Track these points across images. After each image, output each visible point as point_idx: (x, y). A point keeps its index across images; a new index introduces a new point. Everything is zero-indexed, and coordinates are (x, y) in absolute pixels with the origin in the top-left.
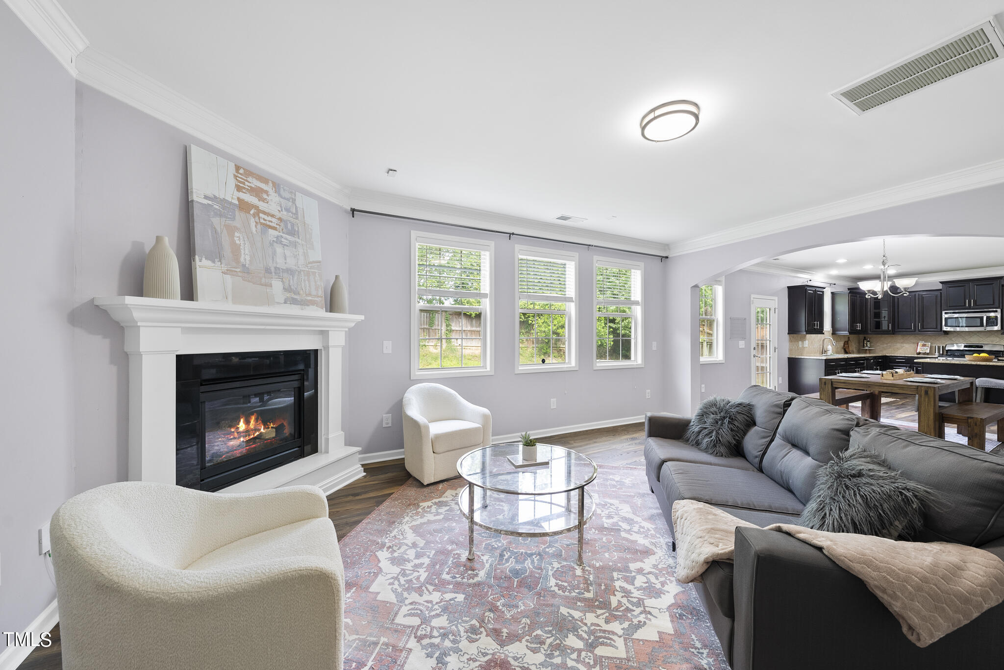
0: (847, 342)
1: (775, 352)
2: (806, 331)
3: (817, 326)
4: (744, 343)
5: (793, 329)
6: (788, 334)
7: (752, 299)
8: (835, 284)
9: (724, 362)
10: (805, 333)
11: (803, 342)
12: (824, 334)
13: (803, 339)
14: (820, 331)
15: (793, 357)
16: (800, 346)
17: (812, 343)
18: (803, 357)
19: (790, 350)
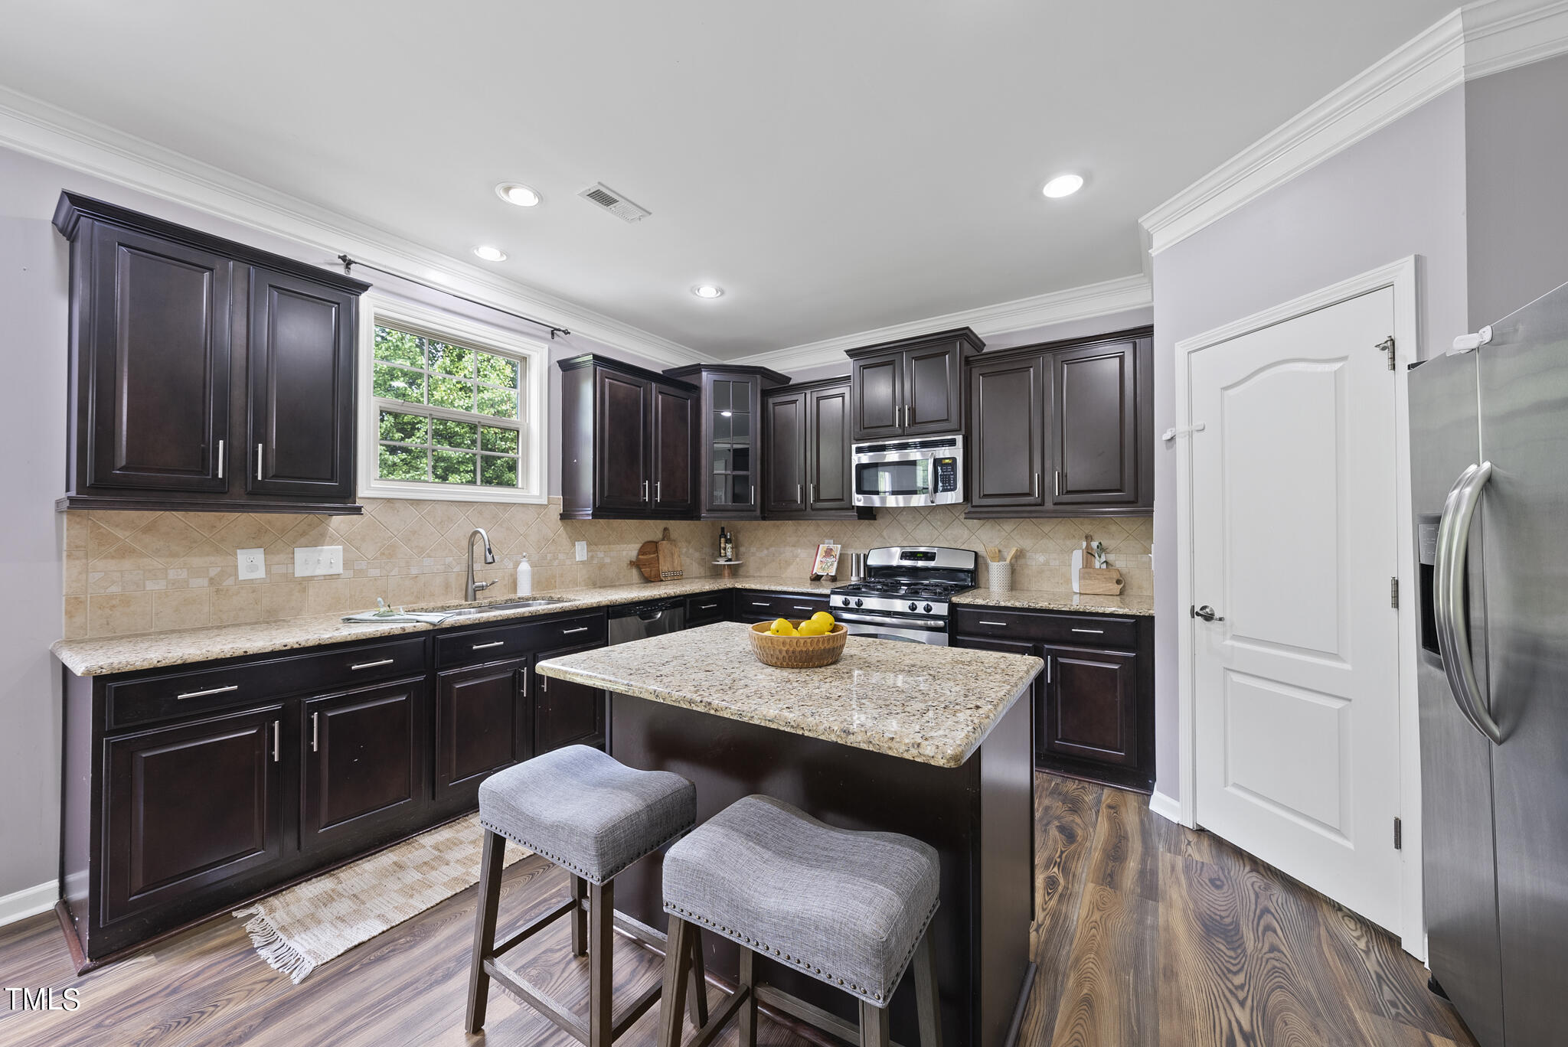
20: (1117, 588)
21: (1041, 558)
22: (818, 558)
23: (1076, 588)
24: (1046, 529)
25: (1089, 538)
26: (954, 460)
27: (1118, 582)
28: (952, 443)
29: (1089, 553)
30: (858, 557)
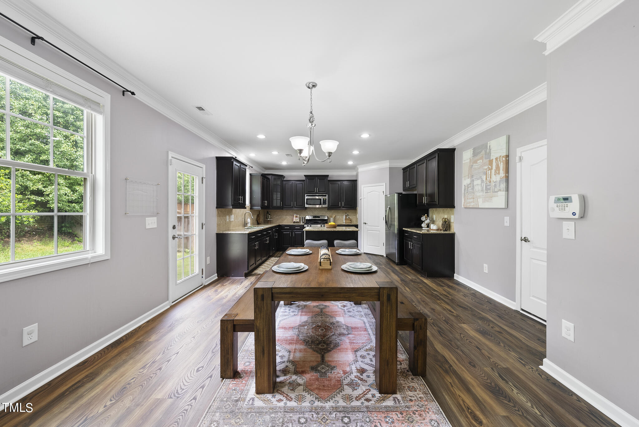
0: (259, 215)
1: (202, 229)
2: (232, 205)
3: (241, 201)
4: (156, 221)
5: (221, 204)
6: (217, 208)
7: (170, 158)
8: (252, 167)
9: (108, 257)
10: (231, 207)
11: (230, 216)
12: (246, 208)
13: (230, 213)
14: (243, 206)
15: (221, 232)
16: (228, 220)
17: (237, 217)
18: (229, 232)
19: (218, 225)
20: (350, 222)
21: (338, 217)
22: (294, 218)
23: (344, 222)
24: (339, 212)
25: (346, 213)
26: (326, 199)
27: (351, 220)
28: (326, 196)
29: (346, 216)
30: (303, 218)
